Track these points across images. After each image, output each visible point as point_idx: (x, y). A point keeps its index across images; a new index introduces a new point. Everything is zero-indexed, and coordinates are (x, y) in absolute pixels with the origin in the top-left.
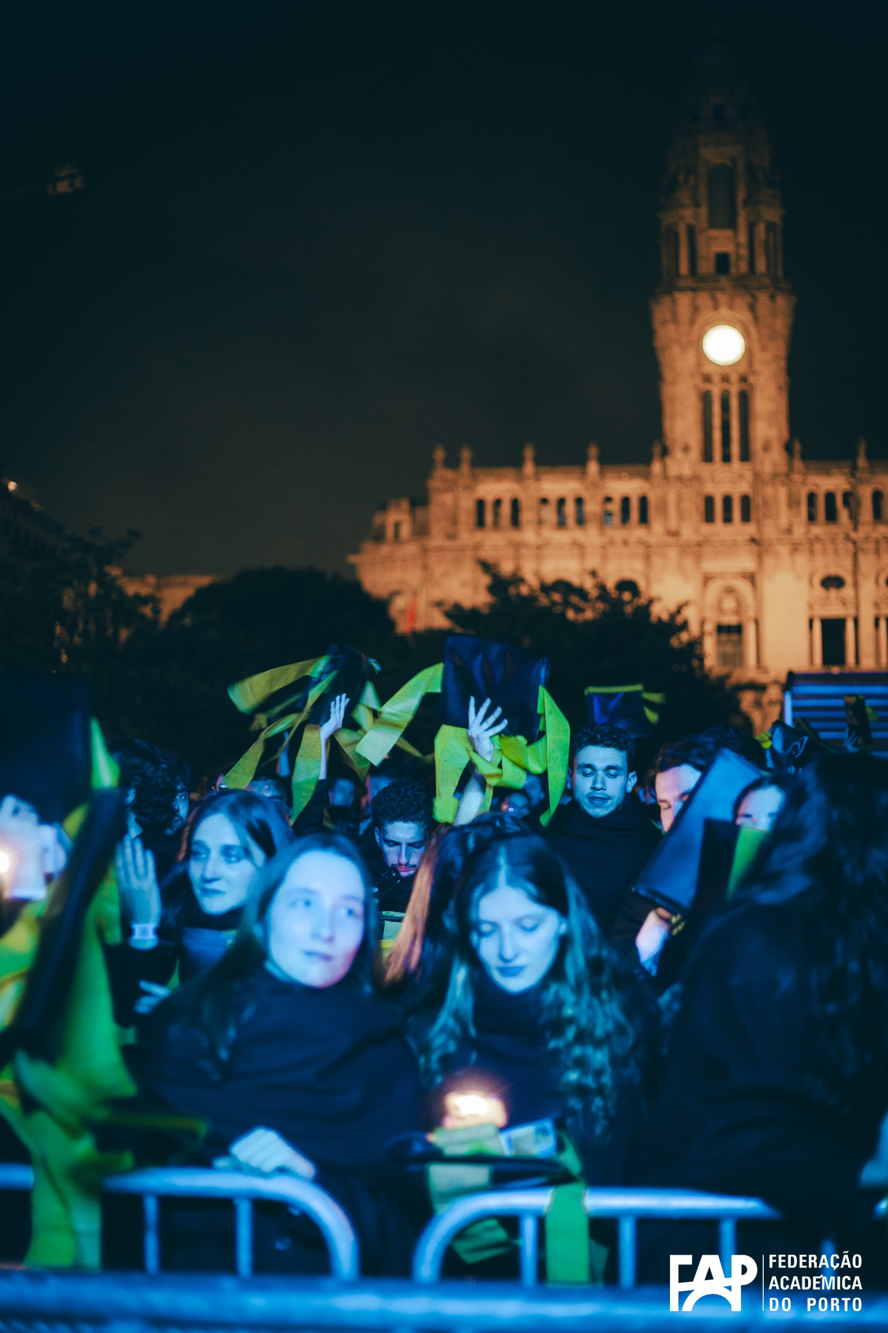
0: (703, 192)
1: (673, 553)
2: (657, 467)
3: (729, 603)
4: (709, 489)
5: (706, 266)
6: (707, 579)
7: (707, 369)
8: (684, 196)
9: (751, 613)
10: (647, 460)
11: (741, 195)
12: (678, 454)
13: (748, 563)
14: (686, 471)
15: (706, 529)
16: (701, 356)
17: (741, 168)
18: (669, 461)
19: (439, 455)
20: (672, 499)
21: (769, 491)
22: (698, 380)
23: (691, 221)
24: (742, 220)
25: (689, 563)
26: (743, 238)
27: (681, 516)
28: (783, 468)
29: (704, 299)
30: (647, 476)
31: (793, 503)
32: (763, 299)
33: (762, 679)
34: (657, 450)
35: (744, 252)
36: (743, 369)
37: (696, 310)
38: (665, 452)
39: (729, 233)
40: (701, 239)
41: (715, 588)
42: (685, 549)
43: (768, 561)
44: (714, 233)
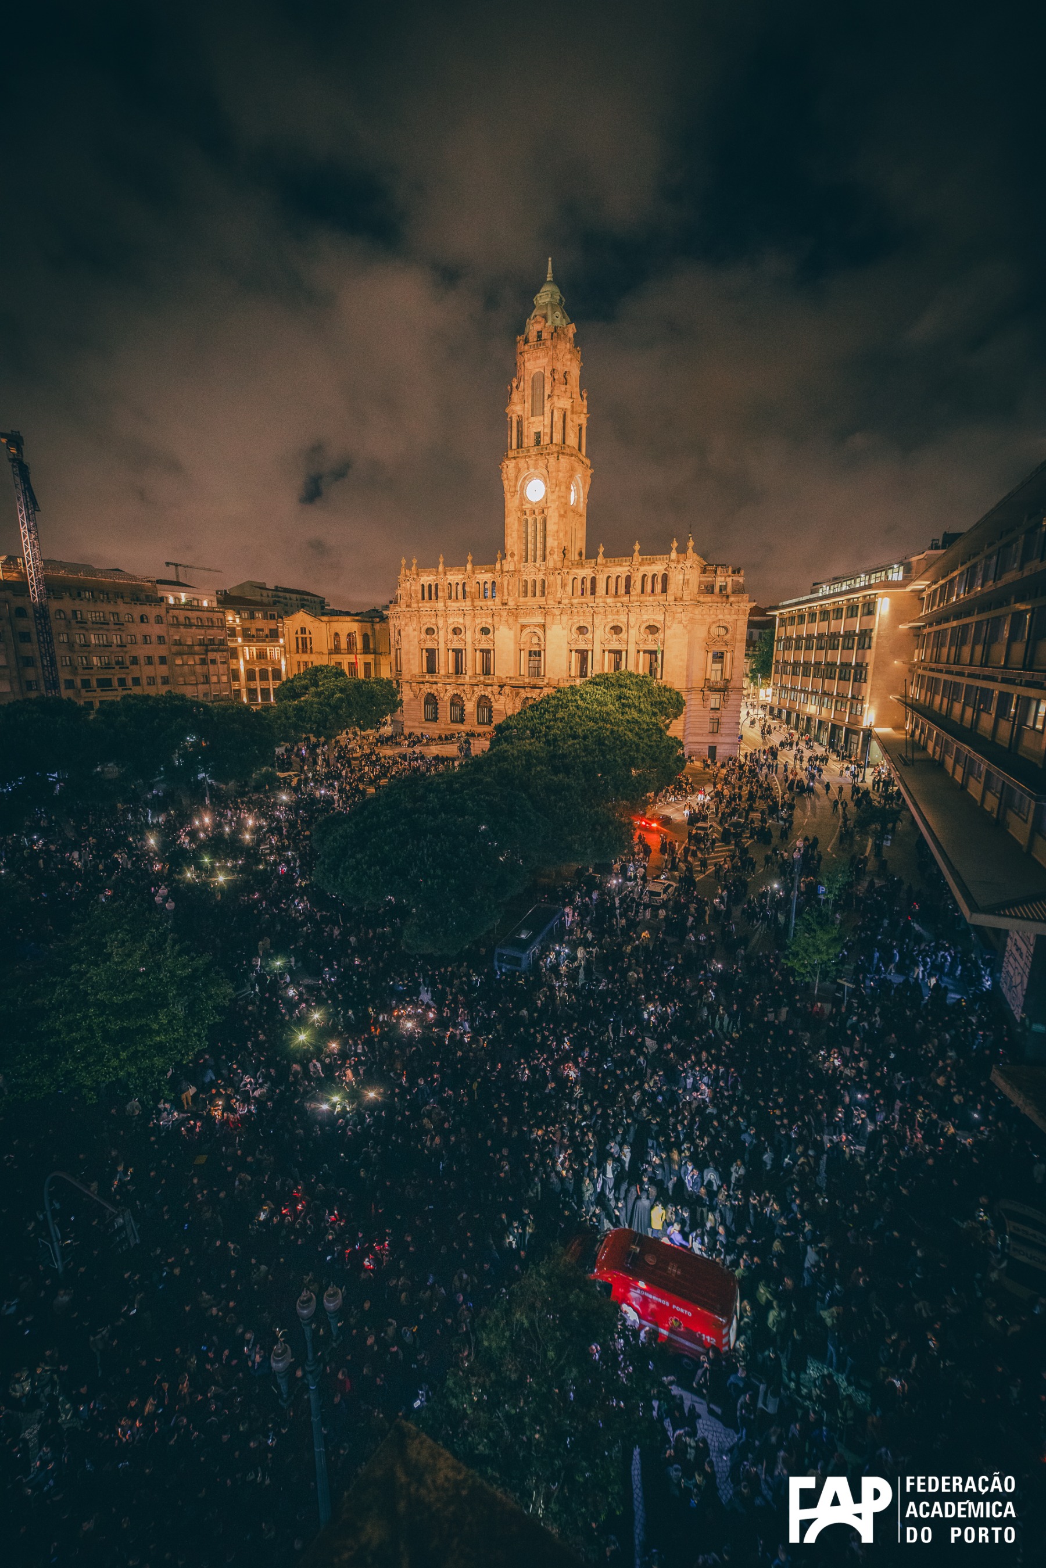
0: (528, 392)
1: (505, 614)
2: (498, 566)
3: (535, 640)
4: (525, 577)
5: (529, 441)
6: (523, 627)
7: (527, 506)
8: (515, 397)
9: (542, 647)
10: (494, 563)
11: (547, 392)
12: (509, 558)
13: (540, 620)
14: (512, 568)
15: (522, 599)
16: (523, 498)
17: (548, 374)
18: (504, 562)
19: (403, 561)
20: (505, 583)
21: (552, 578)
22: (519, 514)
23: (520, 413)
24: (547, 410)
25: (511, 620)
26: (547, 421)
27: (509, 594)
28: (559, 565)
29: (522, 463)
30: (493, 571)
31: (563, 585)
32: (552, 460)
33: (541, 683)
34: (499, 556)
35: (548, 430)
36: (543, 505)
37: (518, 470)
38: (504, 557)
39: (541, 418)
40: (525, 423)
41: (527, 631)
42: (510, 613)
43: (549, 618)
44: (533, 419)
